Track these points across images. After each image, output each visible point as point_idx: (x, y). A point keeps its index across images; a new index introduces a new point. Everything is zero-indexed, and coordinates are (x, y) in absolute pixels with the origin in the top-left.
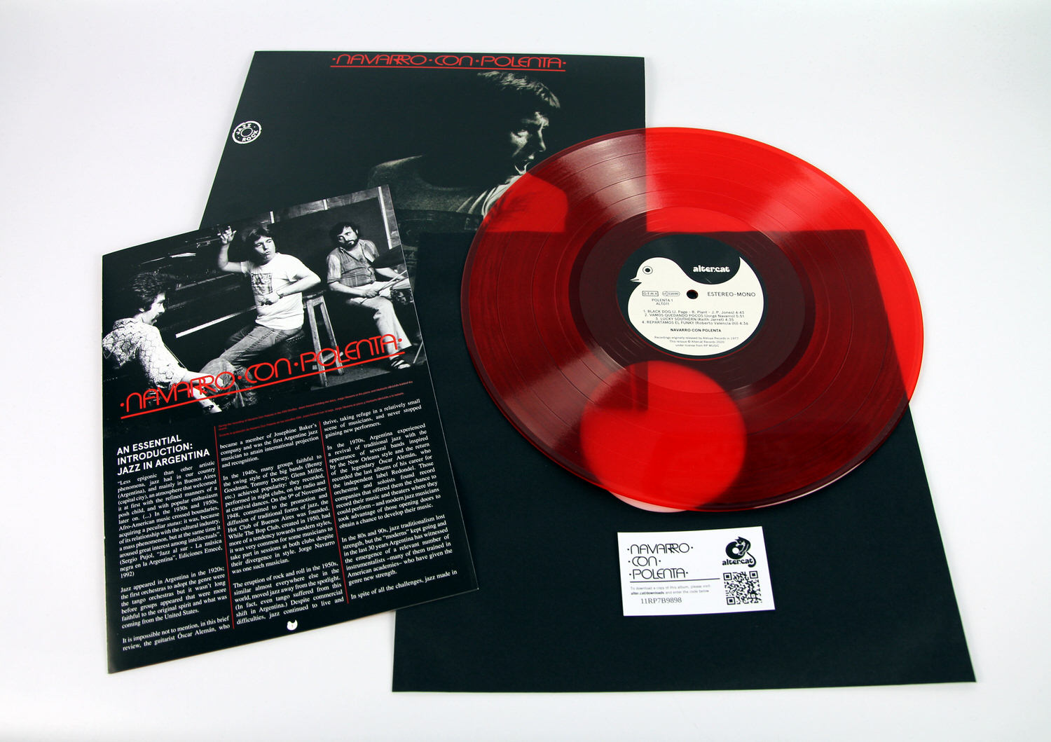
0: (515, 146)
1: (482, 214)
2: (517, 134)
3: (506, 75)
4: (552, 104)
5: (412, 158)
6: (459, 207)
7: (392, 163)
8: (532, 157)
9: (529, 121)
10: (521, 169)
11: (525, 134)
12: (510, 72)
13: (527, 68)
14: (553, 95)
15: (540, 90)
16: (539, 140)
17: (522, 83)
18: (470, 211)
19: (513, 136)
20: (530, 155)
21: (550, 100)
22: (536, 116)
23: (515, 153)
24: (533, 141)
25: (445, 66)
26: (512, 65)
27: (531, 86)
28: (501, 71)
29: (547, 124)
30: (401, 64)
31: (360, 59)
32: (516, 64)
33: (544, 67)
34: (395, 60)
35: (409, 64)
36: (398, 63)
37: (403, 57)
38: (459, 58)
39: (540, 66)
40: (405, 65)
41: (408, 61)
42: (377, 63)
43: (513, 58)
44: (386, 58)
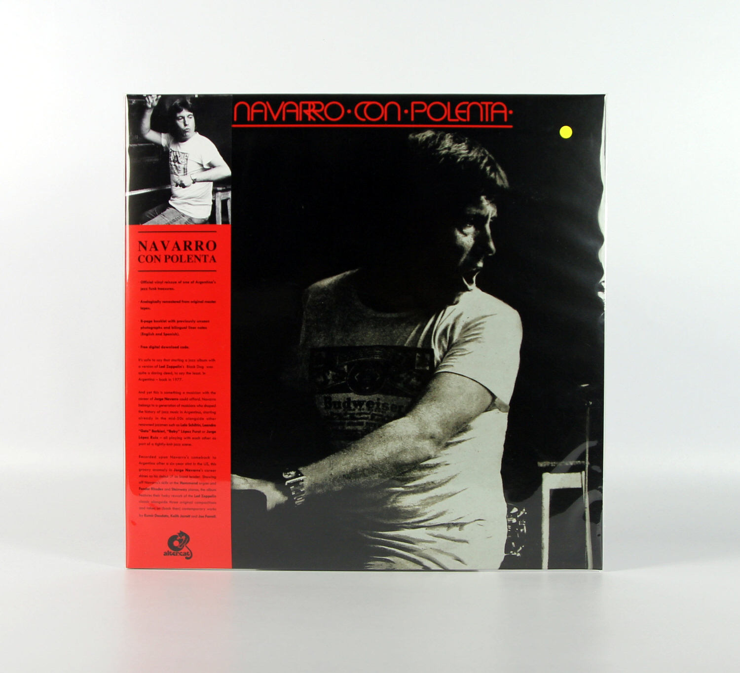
0: (460, 249)
1: (433, 347)
2: (462, 232)
3: (442, 138)
4: (499, 182)
5: (348, 273)
6: (406, 339)
7: (326, 282)
8: (480, 264)
9: (474, 211)
10: (471, 282)
11: (470, 230)
12: (448, 131)
13: (466, 123)
14: (500, 169)
15: (485, 161)
16: (486, 239)
17: (462, 149)
18: (419, 345)
19: (458, 234)
20: (478, 261)
21: (497, 176)
22: (481, 202)
23: (462, 260)
24: (481, 239)
25: (368, 122)
26: (449, 120)
27: (474, 154)
28: (436, 130)
29: (495, 214)
30: (314, 119)
31: (262, 111)
32: (453, 116)
33: (487, 120)
34: (305, 111)
35: (323, 119)
36: (310, 117)
37: (314, 107)
38: (384, 106)
39: (482, 120)
40: (318, 121)
41: (322, 114)
42: (284, 119)
43: (449, 103)
44: (295, 108)
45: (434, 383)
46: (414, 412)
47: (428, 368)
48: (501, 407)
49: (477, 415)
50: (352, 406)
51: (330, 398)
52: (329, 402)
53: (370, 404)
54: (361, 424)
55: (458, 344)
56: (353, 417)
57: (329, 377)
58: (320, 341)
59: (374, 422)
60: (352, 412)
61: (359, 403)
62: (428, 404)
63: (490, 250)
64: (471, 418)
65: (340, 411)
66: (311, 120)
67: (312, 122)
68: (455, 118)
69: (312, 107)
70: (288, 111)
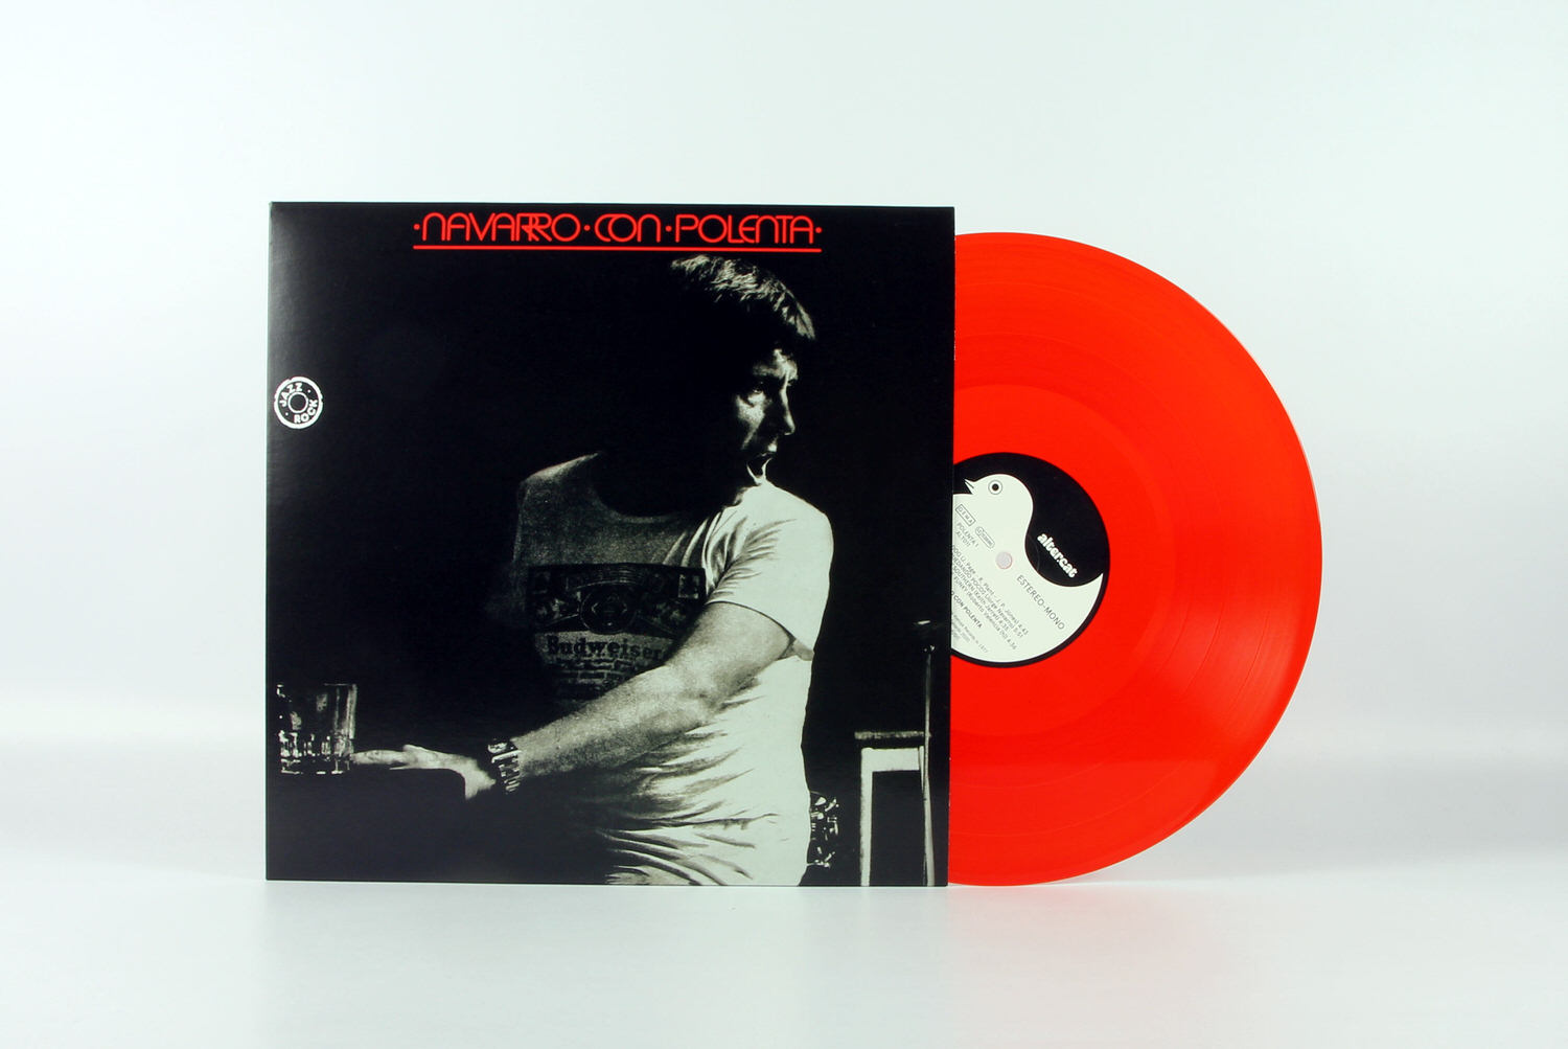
0: (744, 426)
1: (704, 566)
2: (746, 401)
3: (719, 267)
4: (801, 330)
5: (583, 459)
6: (666, 554)
7: (551, 472)
8: (773, 448)
9: (765, 371)
10: (758, 473)
11: (759, 398)
12: (727, 256)
13: (754, 245)
14: (802, 311)
15: (780, 300)
16: (782, 411)
17: (747, 283)
18: (684, 563)
19: (741, 403)
20: (770, 442)
21: (798, 321)
22: (775, 358)
23: (747, 441)
24: (773, 412)
25: (613, 243)
26: (730, 240)
27: (765, 289)
28: (711, 255)
29: (794, 376)
30: (537, 239)
31: (462, 227)
32: (736, 235)
33: (784, 241)
34: (524, 227)
35: (550, 239)
36: (531, 236)
37: (537, 221)
38: (637, 221)
39: (777, 241)
40: (543, 242)
41: (548, 231)
42: (494, 238)
43: (730, 217)
44: (509, 223)
45: (705, 619)
46: (676, 658)
47: (696, 596)
48: (802, 652)
49: (767, 665)
50: (588, 650)
51: (557, 639)
52: (555, 645)
53: (613, 647)
54: (600, 676)
55: (740, 561)
56: (588, 666)
57: (555, 608)
58: (542, 556)
59: (618, 673)
60: (587, 658)
61: (598, 646)
62: (696, 648)
63: (787, 428)
64: (758, 669)
65: (571, 657)
66: (533, 240)
67: (533, 243)
68: (740, 238)
69: (534, 221)
70: (500, 227)
